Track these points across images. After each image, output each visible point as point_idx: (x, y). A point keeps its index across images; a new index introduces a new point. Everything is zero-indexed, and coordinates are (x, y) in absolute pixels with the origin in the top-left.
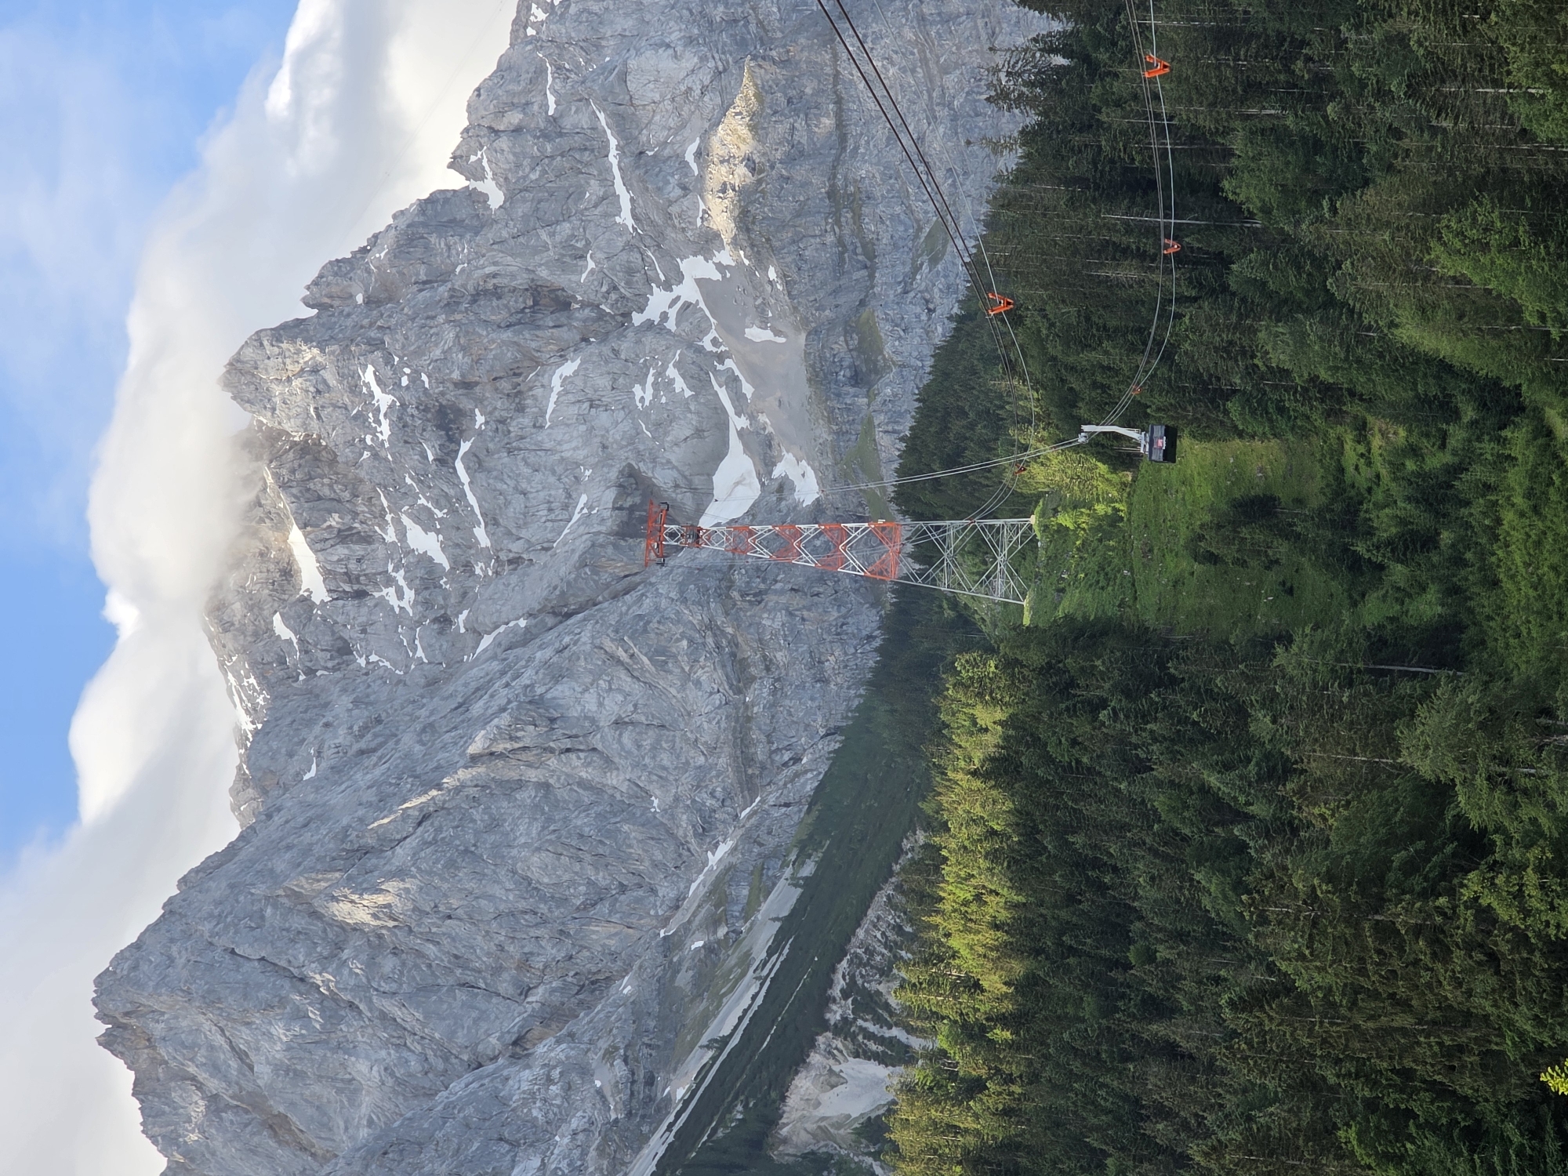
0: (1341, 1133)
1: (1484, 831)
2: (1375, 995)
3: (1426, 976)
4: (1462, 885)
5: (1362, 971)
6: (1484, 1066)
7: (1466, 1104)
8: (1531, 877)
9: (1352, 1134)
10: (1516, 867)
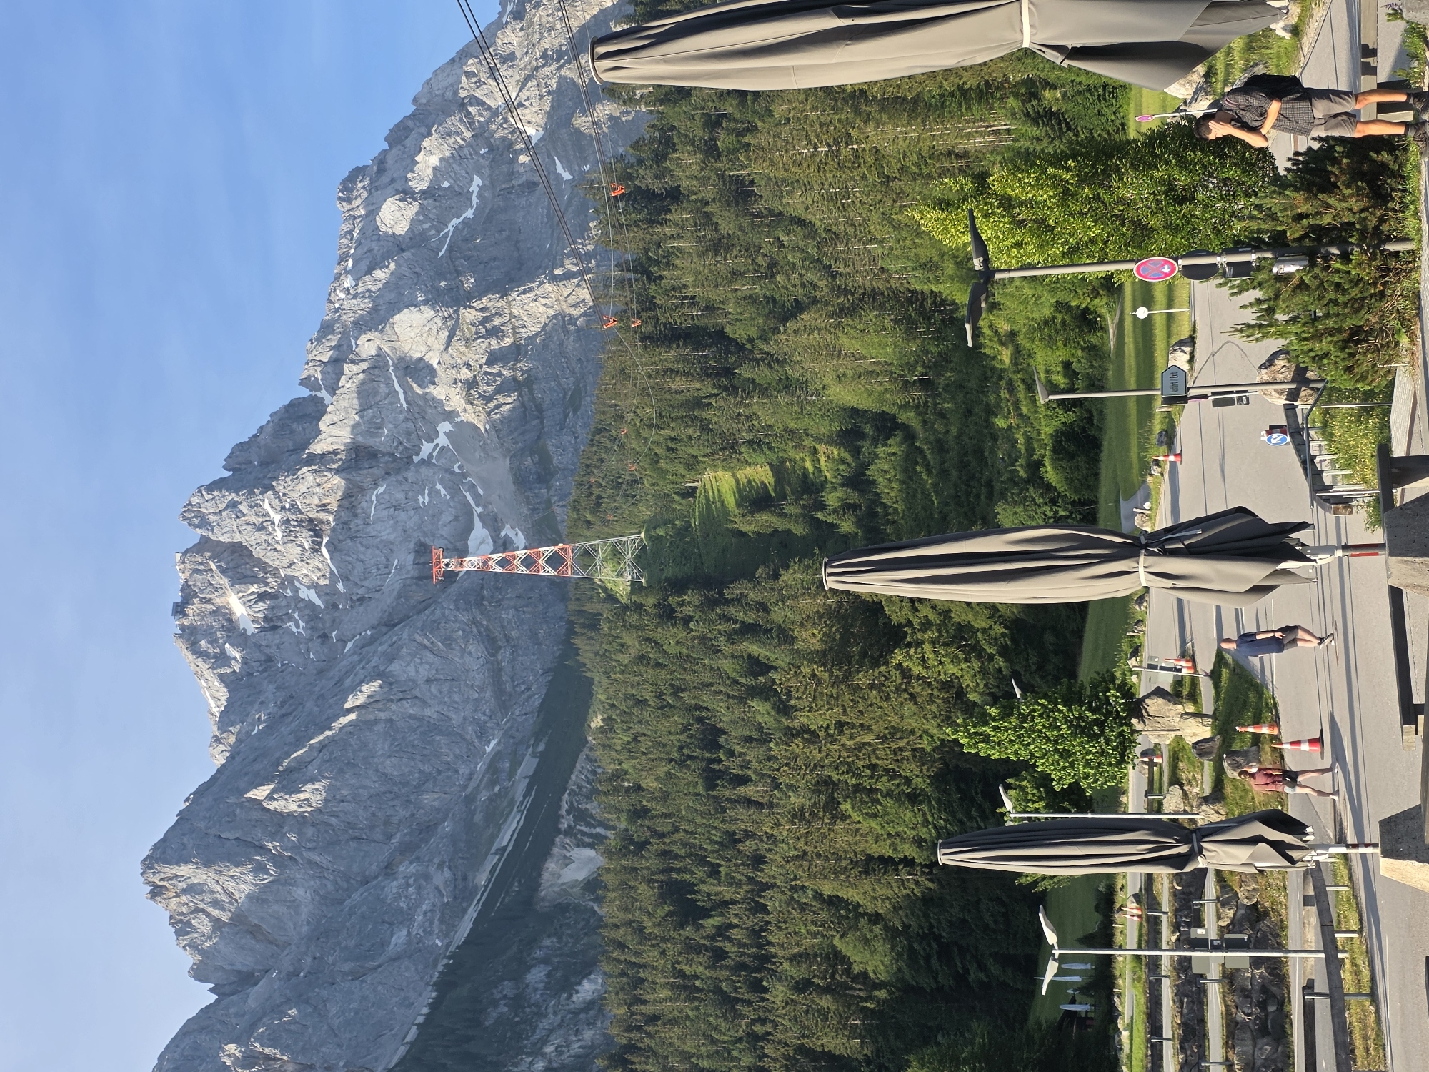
0: (841, 806)
1: (900, 626)
2: (853, 727)
3: (879, 712)
4: (892, 658)
5: (845, 713)
6: (914, 757)
7: (908, 781)
8: (927, 647)
9: (848, 806)
10: (919, 644)
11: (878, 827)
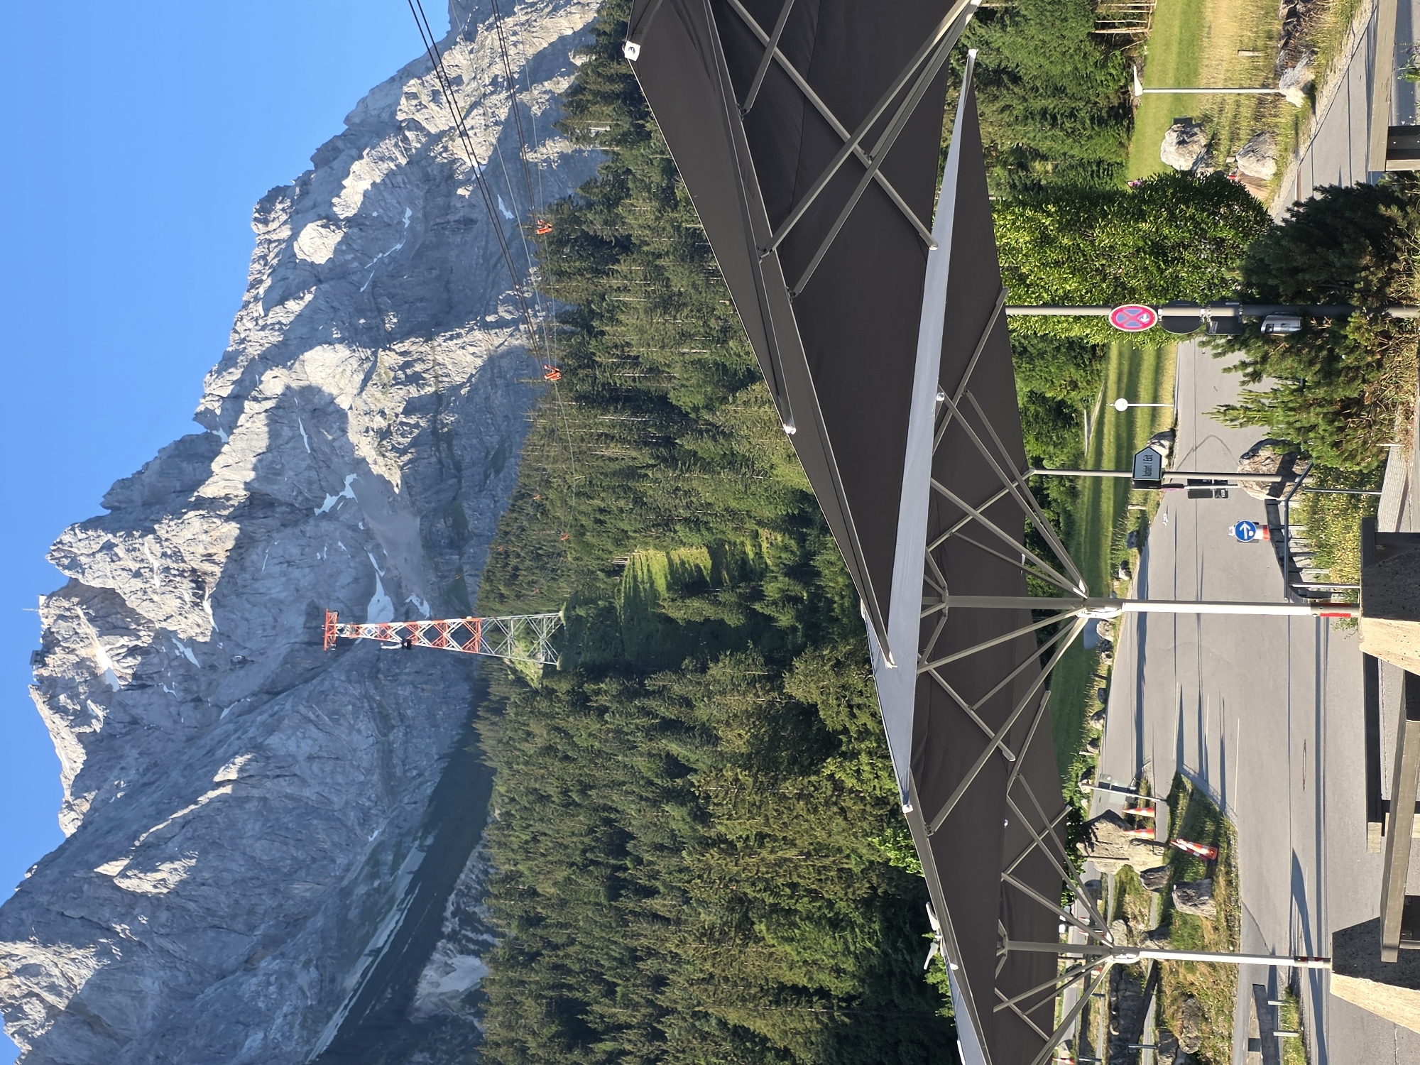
0: (755, 927)
1: (836, 732)
2: (775, 839)
3: (806, 826)
4: (823, 767)
5: (767, 823)
6: (840, 878)
7: (831, 904)
8: (864, 758)
9: (763, 927)
10: (854, 755)
11: (794, 953)
